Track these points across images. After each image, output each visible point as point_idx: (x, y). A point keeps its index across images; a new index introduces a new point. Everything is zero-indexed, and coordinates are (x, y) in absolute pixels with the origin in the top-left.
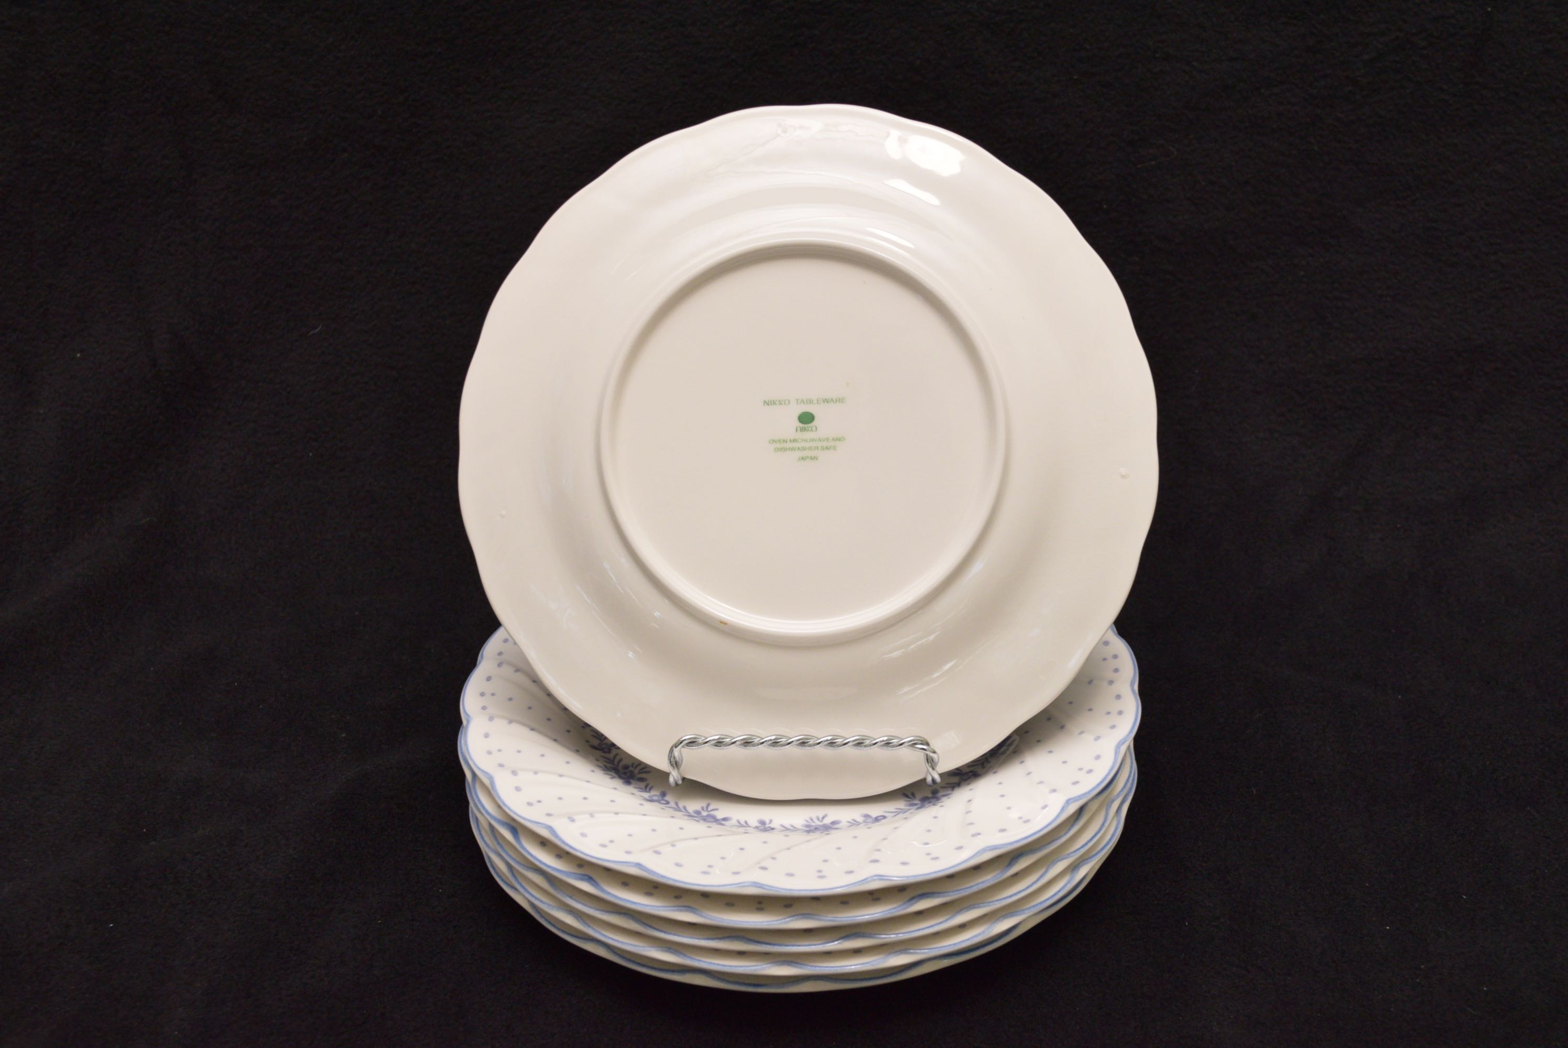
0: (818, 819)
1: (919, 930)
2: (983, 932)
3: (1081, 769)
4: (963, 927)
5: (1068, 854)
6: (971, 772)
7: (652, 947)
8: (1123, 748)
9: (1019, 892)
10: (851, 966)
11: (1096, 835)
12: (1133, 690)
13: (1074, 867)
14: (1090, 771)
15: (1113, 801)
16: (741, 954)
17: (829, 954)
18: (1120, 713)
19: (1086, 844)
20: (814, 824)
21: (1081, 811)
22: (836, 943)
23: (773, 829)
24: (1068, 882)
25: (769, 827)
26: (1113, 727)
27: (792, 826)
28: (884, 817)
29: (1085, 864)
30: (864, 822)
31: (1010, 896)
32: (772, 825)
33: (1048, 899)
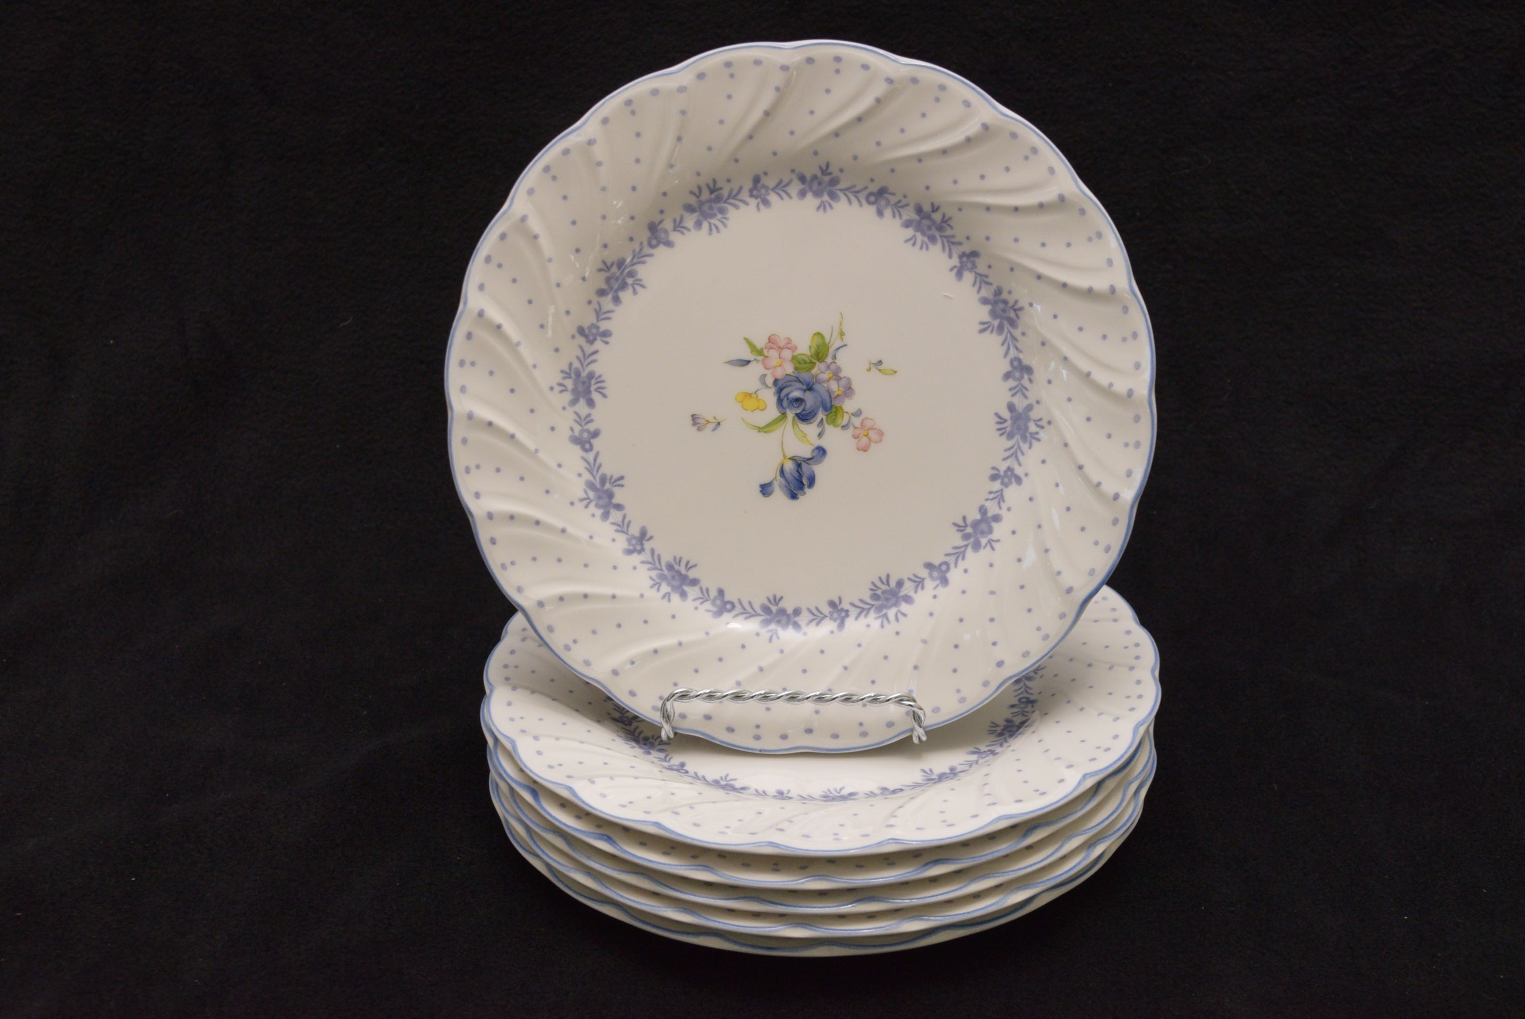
0: (836, 791)
1: (933, 896)
2: (997, 902)
3: (1099, 748)
4: (976, 896)
5: (1084, 831)
6: (989, 750)
7: (668, 908)
8: (1142, 730)
9: (1035, 864)
10: (864, 930)
11: (1112, 814)
12: (1153, 677)
13: (1089, 844)
14: (1108, 749)
15: (1131, 783)
16: (756, 915)
17: (842, 917)
18: (1140, 697)
19: (1102, 822)
20: (831, 795)
21: (1099, 785)
22: (849, 906)
23: (790, 798)
24: (1084, 859)
25: (787, 797)
26: (1132, 709)
27: (810, 796)
28: (901, 790)
29: (1101, 843)
30: (882, 794)
31: (1025, 868)
32: (789, 795)
33: (1062, 874)
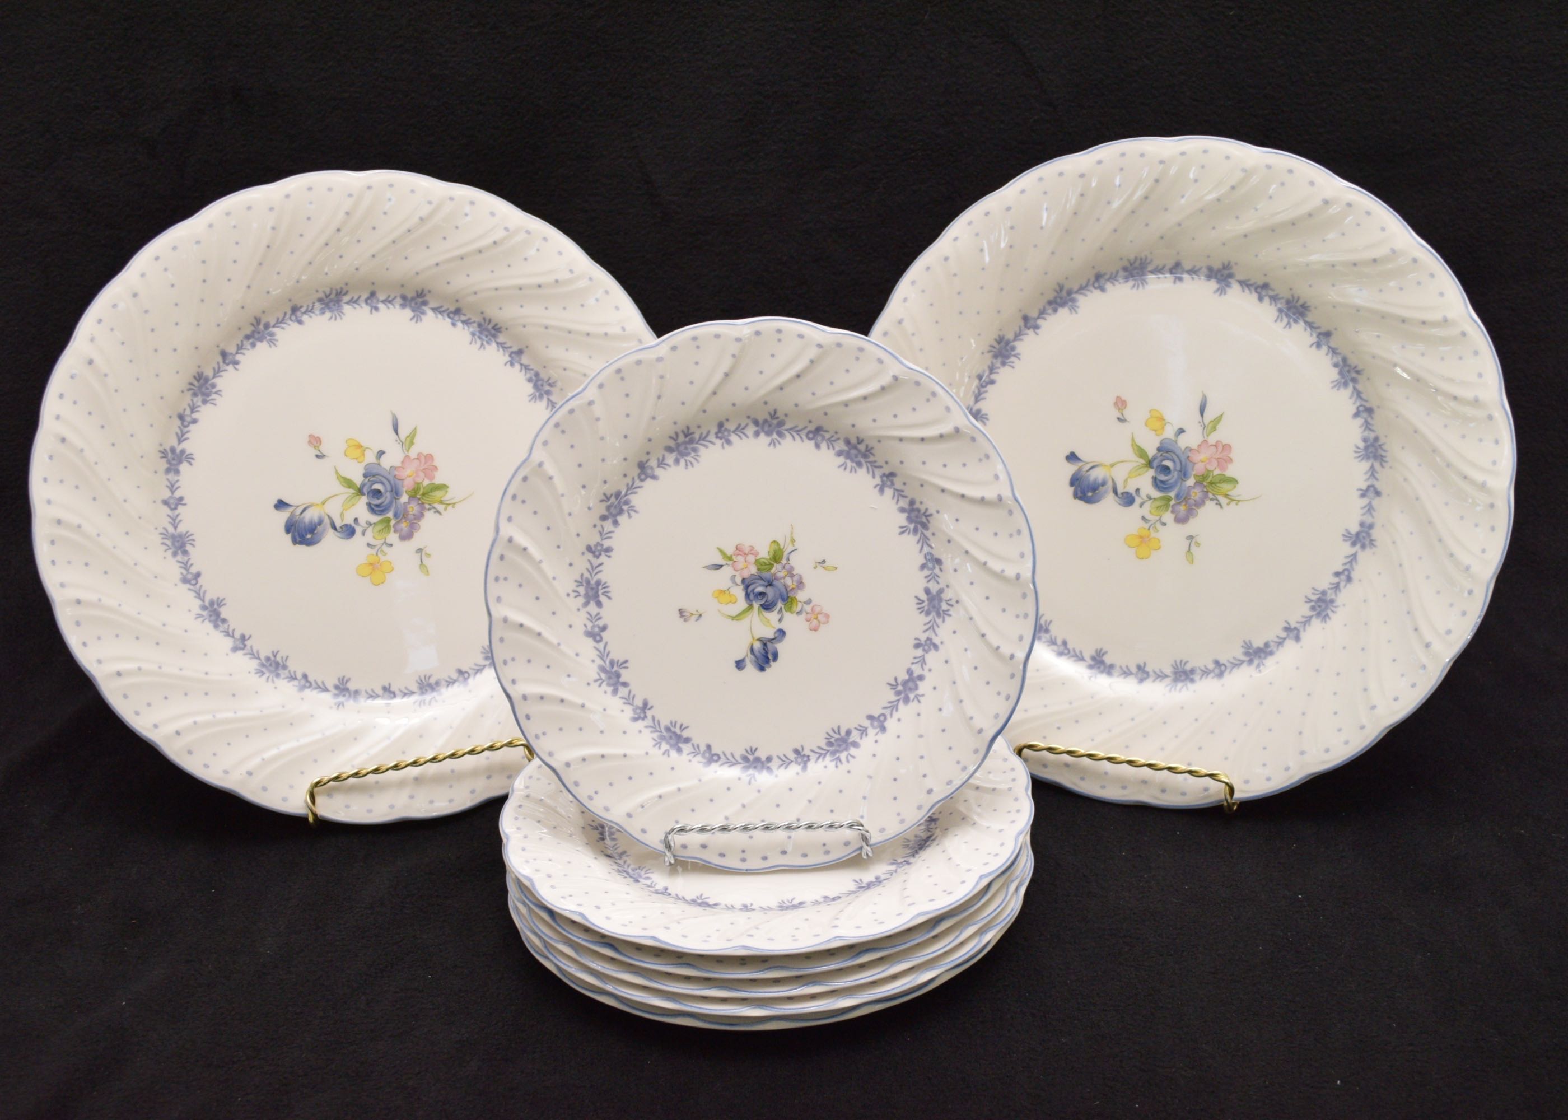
0: (788, 901)
1: (862, 979)
2: (911, 981)
3: (989, 854)
4: (894, 977)
5: (977, 921)
6: (905, 861)
7: (655, 997)
8: (1021, 839)
9: (939, 950)
10: (810, 1007)
11: (999, 907)
12: (1028, 795)
13: (981, 932)
14: (996, 855)
15: (1013, 881)
16: (724, 1000)
17: (791, 999)
18: (1018, 811)
19: (991, 913)
20: (785, 905)
21: (989, 885)
22: (798, 990)
23: (754, 910)
24: (977, 944)
25: (751, 909)
26: (1013, 822)
27: (768, 907)
28: (840, 897)
29: (991, 931)
30: (824, 901)
31: (932, 953)
32: (753, 907)
33: (961, 957)
